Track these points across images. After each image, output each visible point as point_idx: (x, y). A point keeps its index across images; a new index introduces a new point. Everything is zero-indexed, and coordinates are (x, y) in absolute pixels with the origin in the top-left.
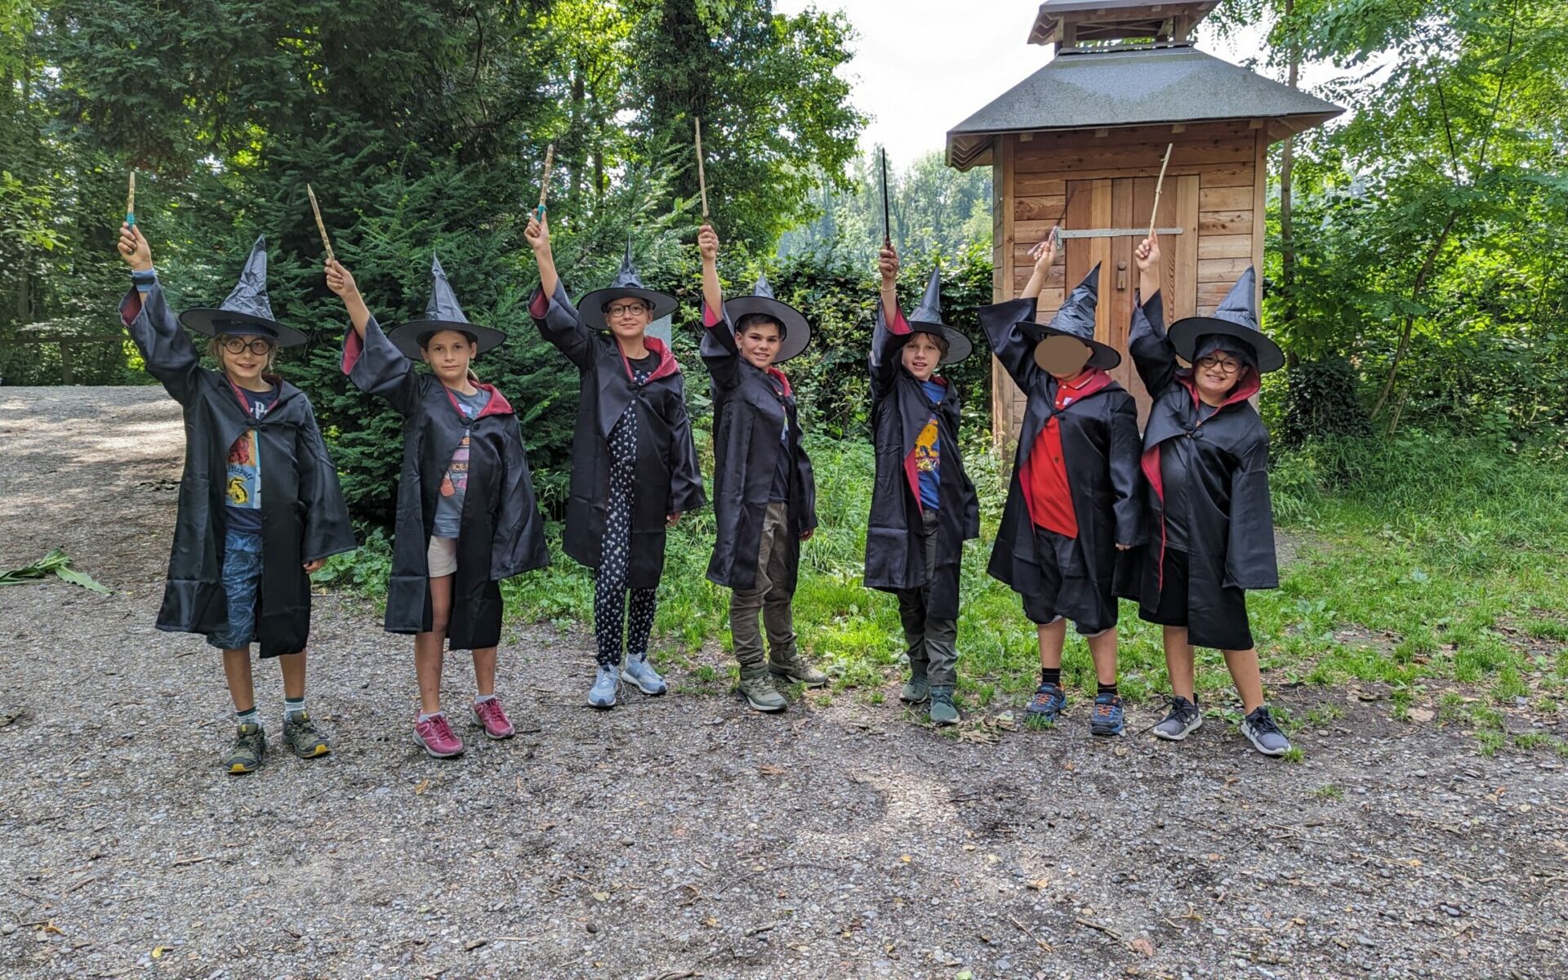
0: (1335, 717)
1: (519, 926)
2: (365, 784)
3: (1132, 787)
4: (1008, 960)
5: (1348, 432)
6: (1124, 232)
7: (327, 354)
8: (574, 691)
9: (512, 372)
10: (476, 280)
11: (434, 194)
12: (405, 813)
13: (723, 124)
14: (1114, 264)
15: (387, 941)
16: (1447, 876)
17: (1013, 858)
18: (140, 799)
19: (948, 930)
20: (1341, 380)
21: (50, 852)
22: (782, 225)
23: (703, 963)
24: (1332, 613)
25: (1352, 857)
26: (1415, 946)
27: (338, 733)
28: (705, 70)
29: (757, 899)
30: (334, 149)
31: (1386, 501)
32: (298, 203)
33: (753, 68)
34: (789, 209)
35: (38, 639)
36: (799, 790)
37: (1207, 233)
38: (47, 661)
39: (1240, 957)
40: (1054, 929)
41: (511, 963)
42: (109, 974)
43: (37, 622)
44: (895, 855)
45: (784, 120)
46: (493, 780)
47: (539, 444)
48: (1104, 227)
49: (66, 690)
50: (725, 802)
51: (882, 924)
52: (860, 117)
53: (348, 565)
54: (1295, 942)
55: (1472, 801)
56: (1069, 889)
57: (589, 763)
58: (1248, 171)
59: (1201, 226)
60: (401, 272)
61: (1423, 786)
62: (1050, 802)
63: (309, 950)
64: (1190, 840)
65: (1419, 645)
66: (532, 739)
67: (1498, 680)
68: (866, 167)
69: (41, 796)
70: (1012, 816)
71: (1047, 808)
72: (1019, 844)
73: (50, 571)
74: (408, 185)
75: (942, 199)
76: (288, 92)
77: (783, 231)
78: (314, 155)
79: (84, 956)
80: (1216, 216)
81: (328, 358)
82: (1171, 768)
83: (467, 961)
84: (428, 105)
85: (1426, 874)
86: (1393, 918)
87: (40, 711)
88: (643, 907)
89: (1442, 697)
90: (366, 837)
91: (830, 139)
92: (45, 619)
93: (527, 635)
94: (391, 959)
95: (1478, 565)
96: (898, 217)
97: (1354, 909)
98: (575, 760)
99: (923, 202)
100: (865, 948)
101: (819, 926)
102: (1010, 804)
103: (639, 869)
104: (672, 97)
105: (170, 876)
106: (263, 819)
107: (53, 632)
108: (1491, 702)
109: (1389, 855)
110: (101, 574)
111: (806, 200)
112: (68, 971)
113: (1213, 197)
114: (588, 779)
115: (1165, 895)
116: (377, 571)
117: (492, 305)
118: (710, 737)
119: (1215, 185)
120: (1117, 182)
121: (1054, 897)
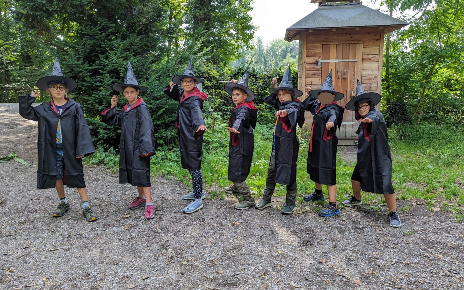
0: (409, 210)
1: (159, 272)
2: (109, 226)
3: (348, 231)
4: (315, 286)
5: (404, 123)
6: (340, 61)
7: (97, 93)
8: (173, 197)
9: (153, 99)
10: (143, 71)
11: (130, 44)
12: (122, 235)
13: (214, 28)
14: (336, 70)
15: (117, 276)
16: (451, 260)
17: (314, 253)
18: (39, 229)
19: (295, 276)
20: (403, 107)
21: (11, 246)
22: (231, 59)
23: (219, 285)
24: (405, 177)
25: (420, 254)
26: (444, 283)
27: (100, 209)
28: (209, 12)
29: (234, 265)
30: (100, 30)
31: (417, 144)
32: (88, 46)
33: (223, 12)
34: (233, 54)
35: (8, 179)
36: (245, 230)
37: (365, 61)
38: (10, 186)
39: (389, 286)
40: (329, 276)
41: (157, 284)
42: (29, 286)
43: (7, 174)
44: (276, 251)
45: (232, 28)
46: (149, 225)
47: (161, 122)
48: (333, 59)
49: (16, 195)
50: (222, 233)
51: (274, 273)
52: (255, 27)
53: (103, 158)
54: (406, 281)
55: (455, 237)
56: (332, 263)
57: (179, 220)
58: (378, 42)
59: (363, 59)
60: (120, 68)
61: (439, 232)
62: (324, 235)
63: (93, 279)
64: (369, 248)
65: (433, 188)
66: (161, 213)
67: (459, 199)
68: (255, 43)
69: (8, 228)
70: (312, 239)
71: (323, 237)
72: (315, 248)
73: (11, 158)
74: (122, 41)
75: (277, 53)
76: (86, 12)
77: (231, 61)
78: (93, 32)
79: (21, 280)
80: (368, 56)
81: (97, 94)
82: (360, 225)
83: (143, 283)
84: (129, 17)
85: (444, 260)
86: (436, 274)
87: (8, 201)
88: (198, 266)
89: (442, 204)
90: (110, 243)
91: (246, 33)
92: (10, 173)
93: (158, 180)
94: (119, 282)
95: (447, 163)
96: (264, 58)
97: (423, 271)
98: (174, 219)
99: (272, 54)
100: (269, 281)
101: (254, 273)
102: (311, 236)
103: (196, 254)
104: (199, 20)
105: (48, 254)
106: (78, 236)
107: (12, 177)
108: (457, 205)
109: (432, 254)
110: (27, 159)
111: (238, 52)
112: (16, 284)
113: (367, 50)
114: (179, 225)
115: (363, 265)
116: (112, 160)
117: (147, 79)
118: (216, 213)
119: (368, 46)
120: (338, 45)
121: (328, 265)
